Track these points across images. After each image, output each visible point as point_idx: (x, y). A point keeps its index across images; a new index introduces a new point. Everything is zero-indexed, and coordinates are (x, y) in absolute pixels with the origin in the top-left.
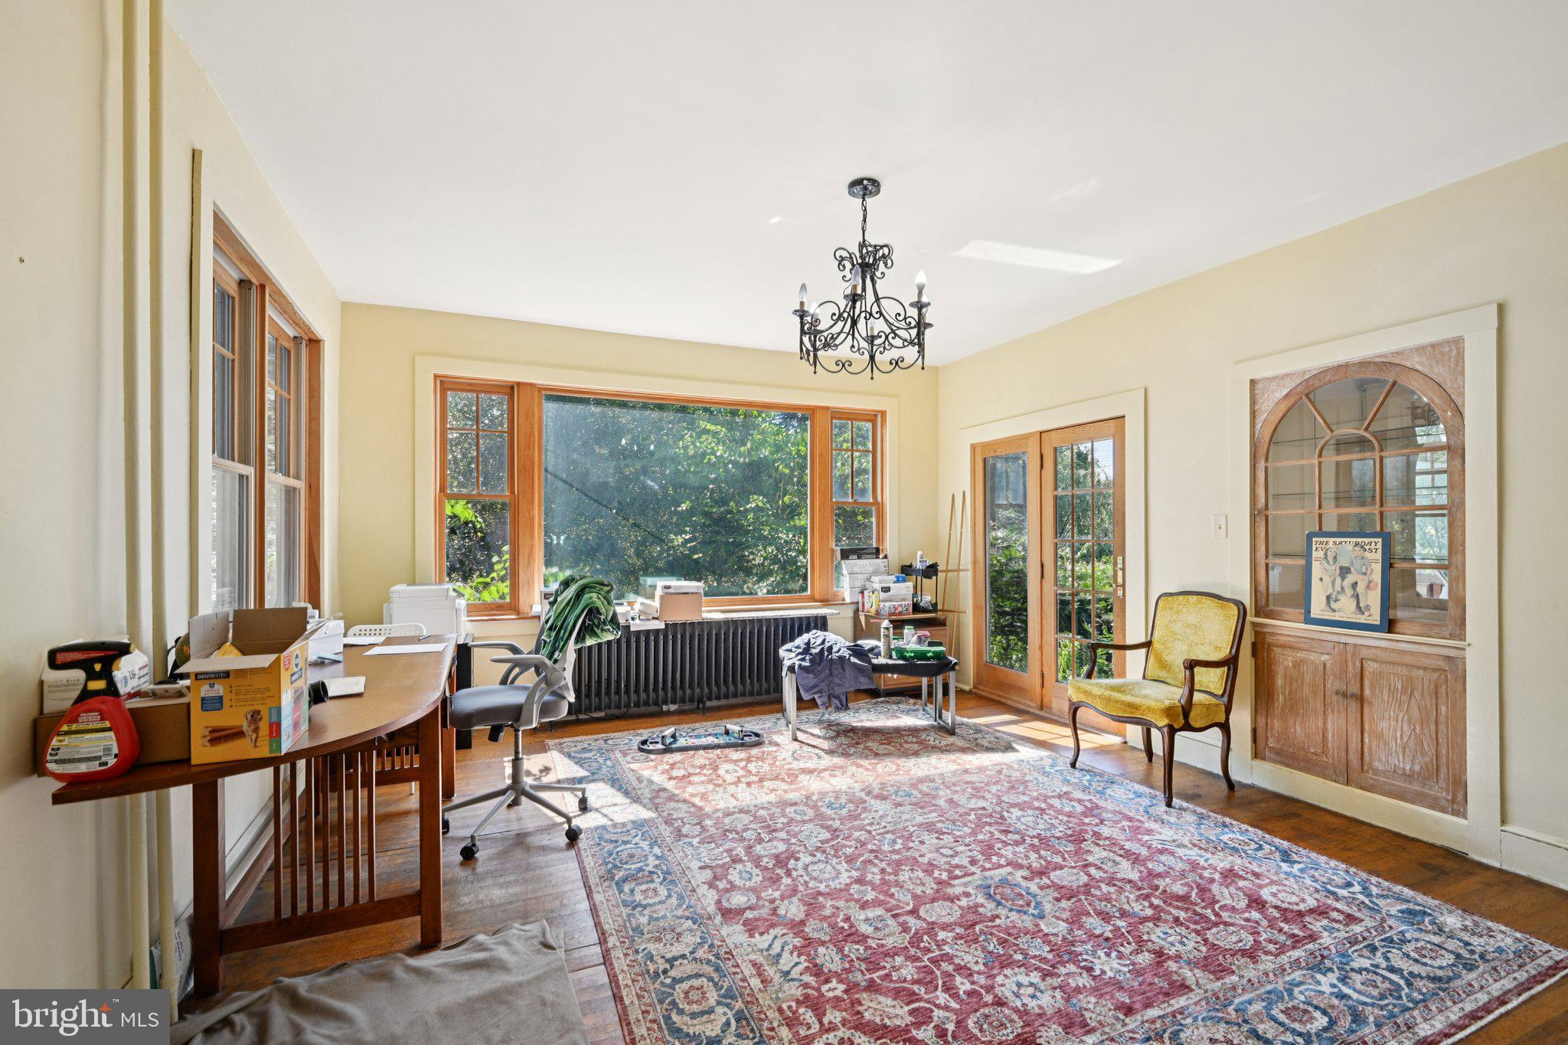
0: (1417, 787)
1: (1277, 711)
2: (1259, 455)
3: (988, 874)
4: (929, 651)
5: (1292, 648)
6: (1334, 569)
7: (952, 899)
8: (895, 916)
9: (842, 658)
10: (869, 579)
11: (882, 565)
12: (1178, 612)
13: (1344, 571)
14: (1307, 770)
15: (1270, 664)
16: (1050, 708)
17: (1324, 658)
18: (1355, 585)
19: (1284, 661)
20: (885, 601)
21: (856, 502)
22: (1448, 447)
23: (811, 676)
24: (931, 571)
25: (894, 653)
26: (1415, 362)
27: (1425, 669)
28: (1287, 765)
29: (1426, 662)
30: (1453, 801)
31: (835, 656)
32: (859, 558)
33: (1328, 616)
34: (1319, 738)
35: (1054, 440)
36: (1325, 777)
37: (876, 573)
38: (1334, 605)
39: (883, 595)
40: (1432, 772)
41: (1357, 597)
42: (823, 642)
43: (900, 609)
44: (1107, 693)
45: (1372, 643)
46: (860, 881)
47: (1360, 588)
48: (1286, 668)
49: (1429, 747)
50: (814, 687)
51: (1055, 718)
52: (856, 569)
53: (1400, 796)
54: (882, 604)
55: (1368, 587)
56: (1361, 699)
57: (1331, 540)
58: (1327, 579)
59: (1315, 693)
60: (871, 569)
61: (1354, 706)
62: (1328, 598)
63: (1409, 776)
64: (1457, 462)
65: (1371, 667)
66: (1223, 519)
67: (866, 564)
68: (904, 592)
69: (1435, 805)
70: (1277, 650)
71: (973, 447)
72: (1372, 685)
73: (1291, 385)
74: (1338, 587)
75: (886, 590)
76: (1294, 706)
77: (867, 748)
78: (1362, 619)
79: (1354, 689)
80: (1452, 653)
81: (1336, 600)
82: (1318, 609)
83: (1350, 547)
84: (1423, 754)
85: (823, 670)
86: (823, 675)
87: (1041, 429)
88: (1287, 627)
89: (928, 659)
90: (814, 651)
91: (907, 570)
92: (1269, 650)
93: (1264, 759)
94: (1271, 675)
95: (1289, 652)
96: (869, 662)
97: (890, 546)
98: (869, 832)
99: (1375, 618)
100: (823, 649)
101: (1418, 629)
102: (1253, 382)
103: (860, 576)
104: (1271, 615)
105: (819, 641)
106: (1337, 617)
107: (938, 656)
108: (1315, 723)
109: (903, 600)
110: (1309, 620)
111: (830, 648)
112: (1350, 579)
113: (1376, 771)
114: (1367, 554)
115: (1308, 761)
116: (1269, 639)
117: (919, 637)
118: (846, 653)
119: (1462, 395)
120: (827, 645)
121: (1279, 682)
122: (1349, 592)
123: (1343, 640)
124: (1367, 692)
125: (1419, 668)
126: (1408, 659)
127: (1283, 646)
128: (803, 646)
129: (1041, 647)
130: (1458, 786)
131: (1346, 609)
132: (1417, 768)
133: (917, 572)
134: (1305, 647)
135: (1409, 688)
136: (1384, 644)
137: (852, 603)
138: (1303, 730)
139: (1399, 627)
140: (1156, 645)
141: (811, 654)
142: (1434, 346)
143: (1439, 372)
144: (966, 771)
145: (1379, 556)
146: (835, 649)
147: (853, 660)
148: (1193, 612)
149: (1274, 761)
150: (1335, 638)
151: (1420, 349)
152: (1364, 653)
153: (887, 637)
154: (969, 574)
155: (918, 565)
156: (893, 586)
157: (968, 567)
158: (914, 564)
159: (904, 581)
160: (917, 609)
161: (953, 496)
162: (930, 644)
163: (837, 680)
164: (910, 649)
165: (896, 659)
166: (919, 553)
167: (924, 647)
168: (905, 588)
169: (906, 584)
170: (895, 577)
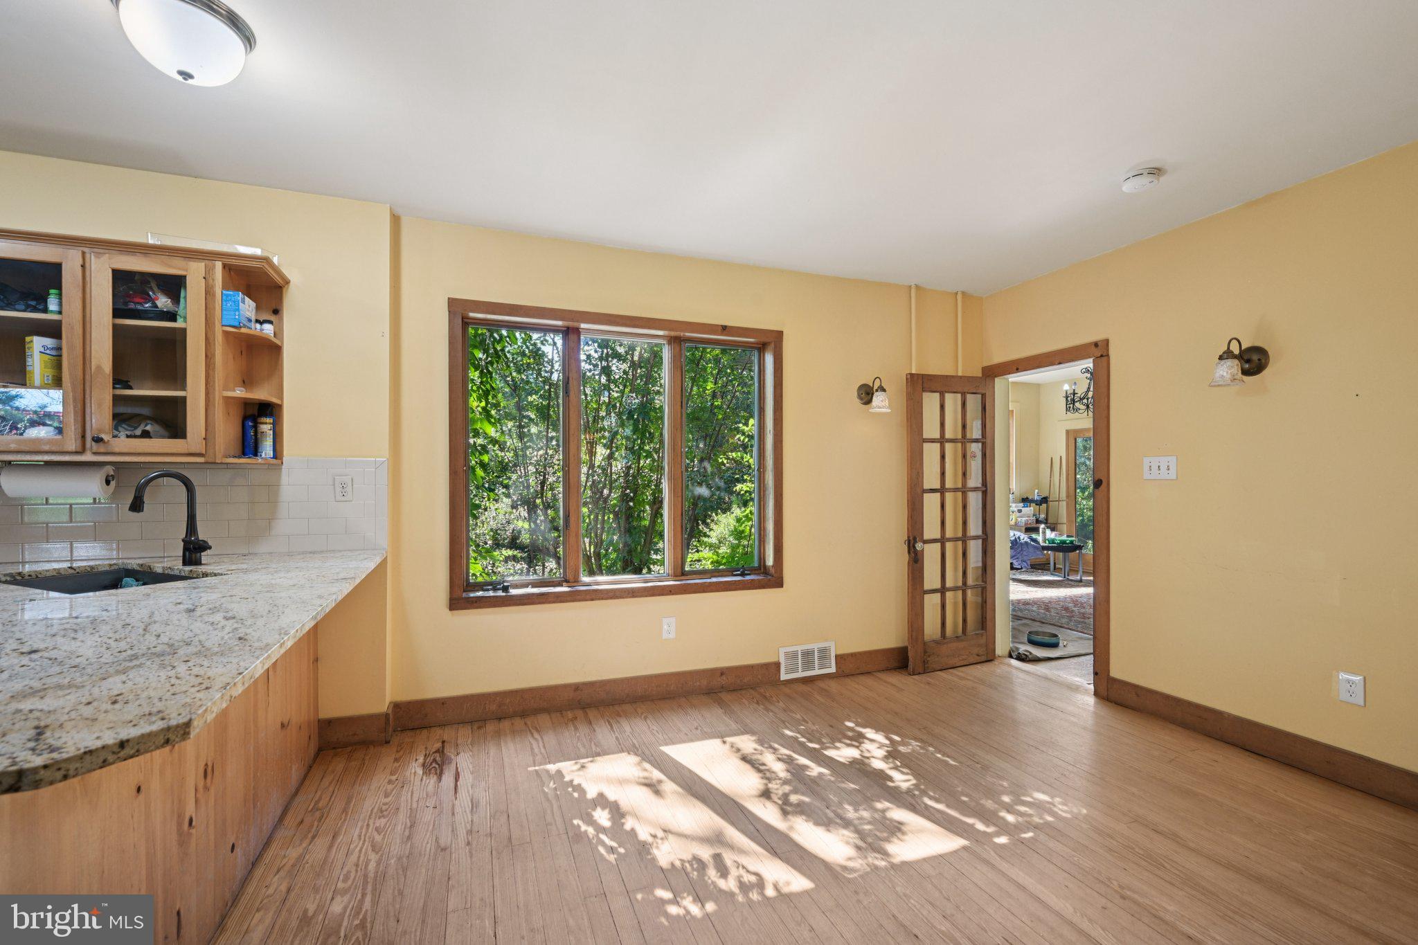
4: (1067, 540)
9: (1026, 542)
11: (1013, 497)
20: (1019, 517)
24: (1045, 500)
25: (1047, 541)
31: (1022, 541)
37: (1010, 501)
39: (1018, 514)
42: (1014, 535)
43: (1030, 521)
54: (1019, 519)
68: (1029, 512)
71: (1068, 432)
75: (1020, 511)
85: (1018, 548)
86: (1017, 551)
89: (1067, 544)
91: (1025, 501)
107: (1072, 542)
109: (1029, 517)
111: (1019, 538)
117: (1056, 534)
118: (1029, 541)
133: (1032, 501)
147: (1032, 543)
153: (1044, 533)
154: (1064, 503)
155: (1036, 498)
156: (1023, 509)
157: (1065, 498)
158: (1030, 498)
159: (1027, 507)
160: (1038, 521)
161: (1052, 458)
162: (1068, 536)
163: (1025, 553)
164: (1057, 538)
165: (1049, 543)
166: (1036, 491)
167: (1064, 538)
168: (1029, 510)
169: (1028, 509)
170: (1022, 504)
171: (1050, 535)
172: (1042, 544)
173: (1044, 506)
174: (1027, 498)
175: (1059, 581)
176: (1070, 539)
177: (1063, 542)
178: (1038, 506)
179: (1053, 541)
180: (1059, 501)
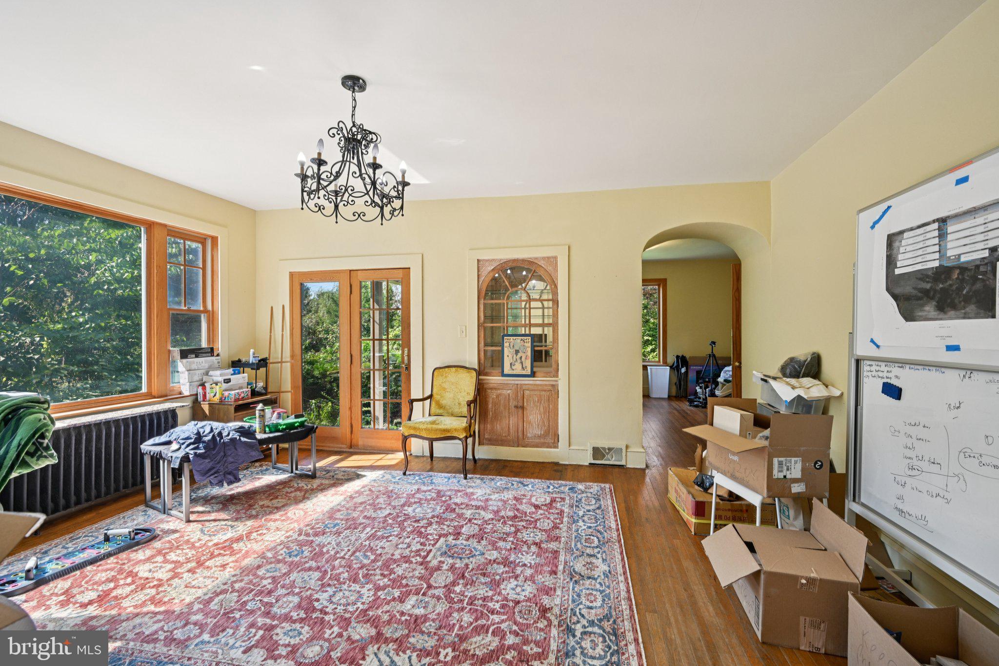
0: (542, 440)
1: (489, 420)
2: (481, 297)
3: (437, 546)
4: (296, 422)
5: (495, 389)
6: (513, 351)
7: (438, 568)
8: (424, 594)
9: (233, 440)
10: (207, 374)
11: (216, 362)
12: (446, 377)
13: (517, 352)
14: (502, 445)
15: (486, 398)
16: (357, 446)
17: (509, 392)
18: (521, 358)
19: (492, 395)
20: (226, 390)
21: (189, 310)
22: (552, 300)
23: (207, 461)
24: (263, 363)
25: (267, 429)
26: (541, 263)
27: (545, 391)
28: (494, 445)
29: (546, 388)
30: (554, 443)
31: (226, 439)
32: (197, 357)
33: (511, 372)
34: (507, 429)
35: (361, 276)
36: (510, 446)
37: (212, 368)
38: (513, 367)
39: (225, 386)
40: (547, 434)
41: (522, 363)
42: (212, 430)
43: (242, 395)
44: (429, 426)
45: (527, 382)
46: (378, 588)
47: (523, 359)
48: (493, 399)
49: (546, 424)
50: (210, 470)
51: (362, 451)
52: (194, 366)
53: (537, 446)
54: (226, 393)
55: (526, 358)
56: (523, 408)
57: (512, 338)
58: (510, 356)
59: (505, 408)
60: (207, 366)
61: (520, 411)
62: (511, 364)
63: (540, 437)
64: (555, 306)
65: (527, 393)
66: (464, 328)
67: (203, 362)
68: (241, 381)
69: (549, 447)
70: (489, 391)
71: (292, 275)
72: (527, 401)
73: (495, 264)
74: (515, 360)
75: (227, 381)
76: (496, 417)
77: (262, 506)
78: (524, 373)
79: (520, 404)
80: (554, 383)
81: (514, 365)
82: (507, 370)
83: (519, 341)
84: (544, 426)
85: (218, 453)
86: (218, 458)
87: (350, 269)
88: (494, 379)
89: (296, 428)
90: (206, 439)
91: (237, 365)
92: (486, 391)
93: (483, 444)
94: (486, 403)
95: (494, 391)
96: (255, 438)
97: (220, 346)
98: (343, 558)
99: (529, 372)
100: (214, 436)
101: (543, 375)
102: (478, 260)
103: (198, 372)
104: (486, 374)
105: (208, 430)
106: (514, 372)
107: (302, 424)
108: (505, 422)
109: (241, 388)
110: (503, 375)
111: (220, 434)
112: (519, 355)
113: (528, 438)
114: (526, 344)
115: (502, 441)
116: (486, 386)
117: (279, 414)
118: (236, 436)
119: (557, 279)
120: (216, 432)
121: (490, 406)
122: (519, 361)
123: (516, 382)
124: (525, 404)
125: (543, 391)
126: (540, 388)
127: (491, 389)
128: (194, 437)
129: (350, 408)
130: (557, 437)
131: (518, 369)
132: (542, 432)
133: (247, 365)
134: (501, 387)
135: (540, 401)
136: (531, 382)
137: (191, 395)
138: (500, 427)
139: (537, 374)
140: (435, 396)
141: (204, 442)
142: (548, 258)
143: (550, 269)
144: (351, 497)
145: (529, 344)
146: (225, 434)
147: (243, 439)
148: (452, 376)
149: (488, 444)
150: (513, 382)
151: (544, 258)
152: (524, 387)
153: (262, 417)
154: (289, 364)
155: (252, 360)
156: (232, 377)
157: (289, 359)
158: (244, 360)
159: (239, 373)
160: (254, 393)
161: (272, 308)
162: (297, 417)
163: (230, 459)
164: (281, 421)
165: (271, 432)
166: (252, 351)
167: (291, 420)
168: (241, 379)
169: (242, 375)
170: (231, 370)
171: (272, 416)
172: (259, 436)
173: (263, 370)
174: (239, 361)
175: (283, 483)
176: (300, 420)
177: (291, 426)
178: (255, 371)
179: (275, 428)
180: (281, 362)
